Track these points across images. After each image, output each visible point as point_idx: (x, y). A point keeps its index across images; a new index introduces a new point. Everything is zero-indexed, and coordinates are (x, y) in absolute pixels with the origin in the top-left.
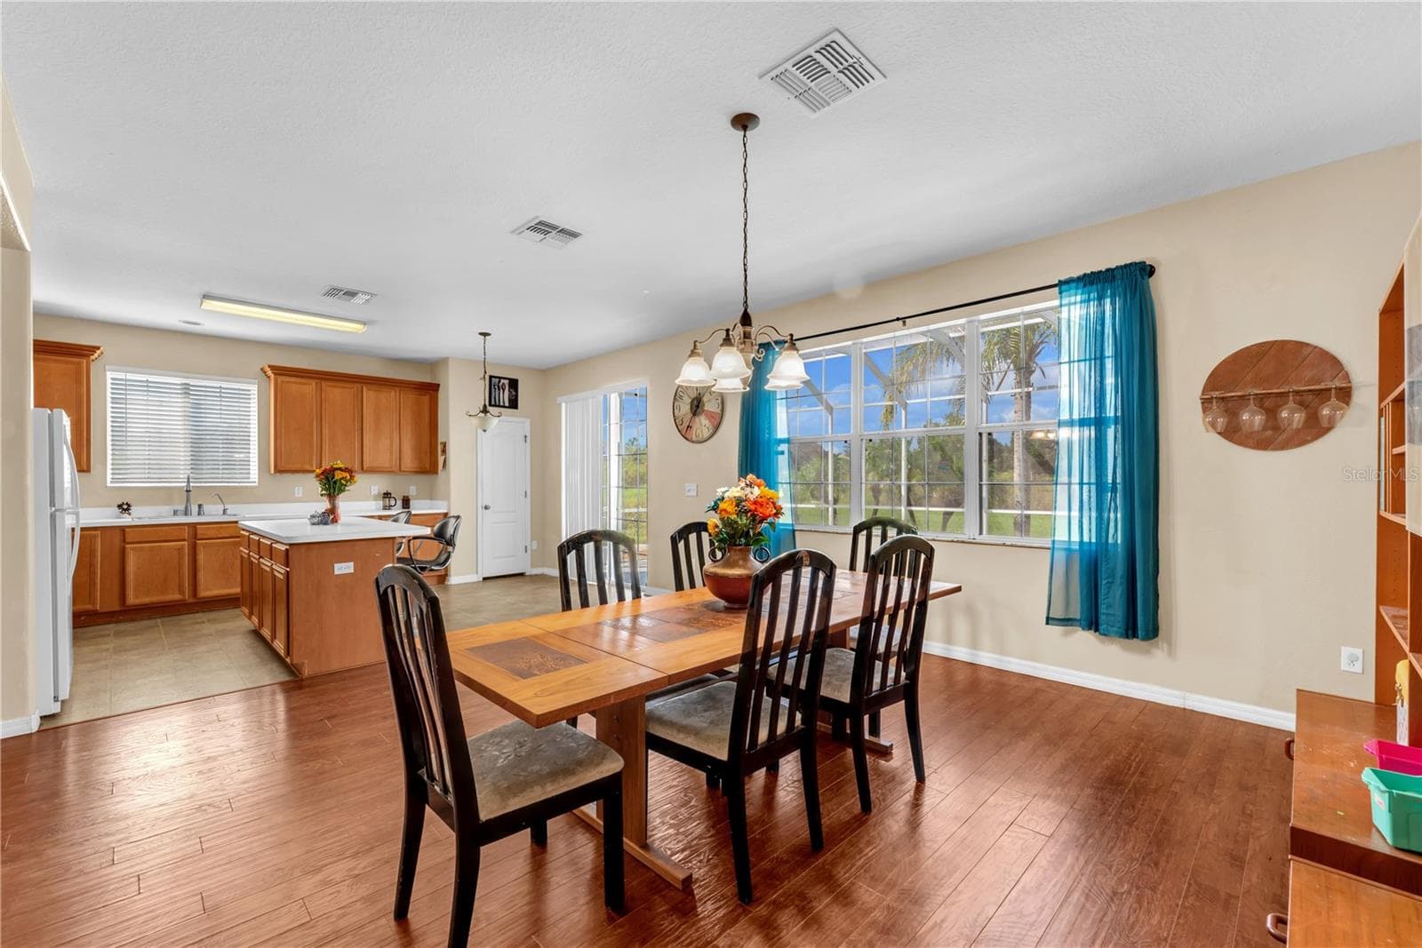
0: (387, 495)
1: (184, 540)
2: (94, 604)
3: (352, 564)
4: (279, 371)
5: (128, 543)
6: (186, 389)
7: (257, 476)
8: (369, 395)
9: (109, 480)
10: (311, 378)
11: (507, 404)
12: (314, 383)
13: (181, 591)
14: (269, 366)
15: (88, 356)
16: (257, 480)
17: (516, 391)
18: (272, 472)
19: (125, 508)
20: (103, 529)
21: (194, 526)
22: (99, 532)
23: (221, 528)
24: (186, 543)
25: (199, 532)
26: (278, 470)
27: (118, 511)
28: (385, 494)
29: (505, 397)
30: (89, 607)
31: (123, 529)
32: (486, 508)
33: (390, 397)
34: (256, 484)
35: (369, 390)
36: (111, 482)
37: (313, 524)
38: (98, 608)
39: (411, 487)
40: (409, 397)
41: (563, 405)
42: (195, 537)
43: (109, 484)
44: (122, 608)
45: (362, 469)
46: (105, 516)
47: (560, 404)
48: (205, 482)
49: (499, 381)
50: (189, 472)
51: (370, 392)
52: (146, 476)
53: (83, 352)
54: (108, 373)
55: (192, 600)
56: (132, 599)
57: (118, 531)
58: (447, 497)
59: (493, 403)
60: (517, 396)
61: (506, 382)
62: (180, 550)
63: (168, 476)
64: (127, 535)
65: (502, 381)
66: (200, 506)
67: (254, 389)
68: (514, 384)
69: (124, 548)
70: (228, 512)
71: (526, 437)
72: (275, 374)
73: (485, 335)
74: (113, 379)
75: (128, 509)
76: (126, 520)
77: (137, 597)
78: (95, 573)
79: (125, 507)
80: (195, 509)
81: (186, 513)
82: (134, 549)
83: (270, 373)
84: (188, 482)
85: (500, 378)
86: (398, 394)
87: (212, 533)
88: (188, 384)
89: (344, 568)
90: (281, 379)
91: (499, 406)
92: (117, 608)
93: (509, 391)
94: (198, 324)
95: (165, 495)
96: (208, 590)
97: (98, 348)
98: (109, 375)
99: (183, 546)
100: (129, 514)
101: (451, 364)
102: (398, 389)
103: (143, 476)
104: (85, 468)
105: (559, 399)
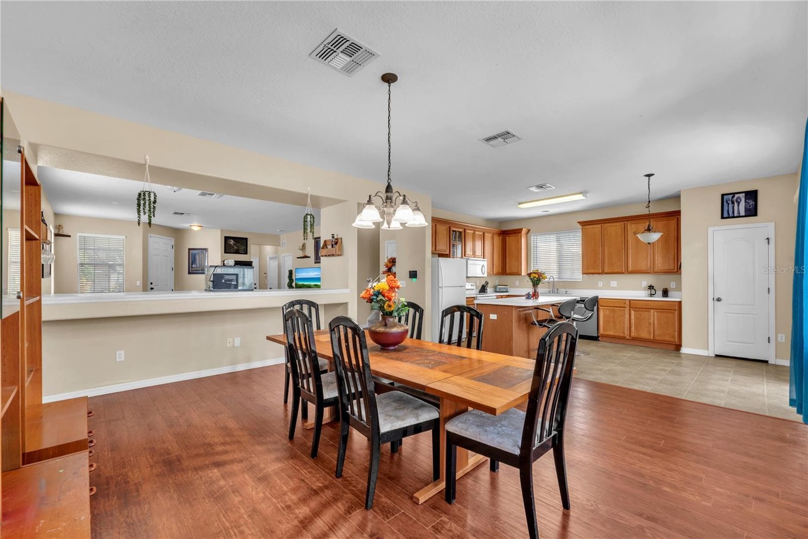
0: (651, 287)
3: (496, 315)
4: (584, 224)
6: (557, 238)
7: (582, 276)
10: (598, 224)
11: (746, 214)
12: (600, 227)
14: (578, 222)
15: (520, 232)
16: (582, 278)
17: (755, 201)
28: (649, 286)
29: (741, 208)
32: (719, 300)
34: (581, 280)
35: (631, 224)
39: (672, 283)
40: (662, 222)
45: (627, 271)
48: (564, 279)
49: (733, 196)
50: (558, 274)
51: (633, 225)
54: (532, 237)
58: (681, 290)
59: (726, 215)
60: (755, 205)
61: (742, 196)
65: (740, 195)
66: (557, 289)
68: (753, 195)
70: (568, 293)
71: (768, 239)
72: (582, 225)
73: (649, 176)
81: (553, 292)
85: (734, 194)
88: (558, 236)
89: (493, 316)
90: (586, 227)
91: (734, 217)
93: (746, 202)
94: (548, 211)
101: (682, 194)
102: (651, 220)
104: (520, 274)
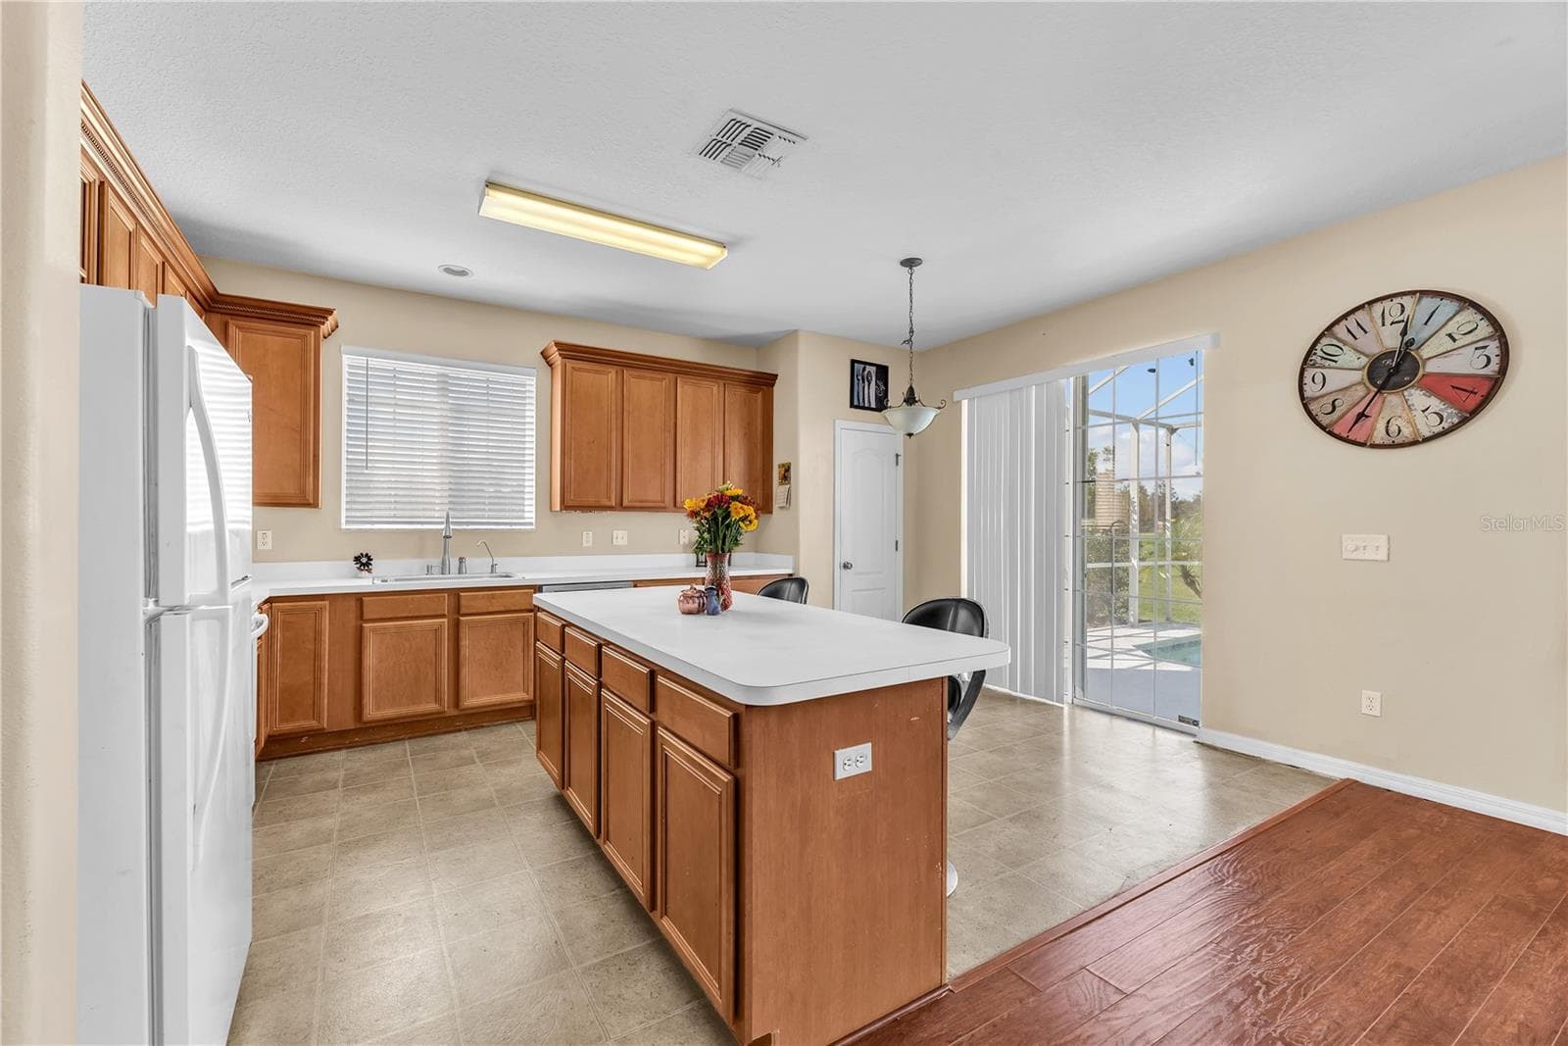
1: (442, 616)
2: (319, 719)
3: (866, 748)
4: (572, 352)
5: (368, 621)
6: (445, 385)
7: (533, 515)
8: (685, 390)
9: (343, 521)
10: (608, 363)
11: (873, 405)
12: (614, 372)
13: (438, 699)
14: (557, 344)
15: (315, 325)
16: (533, 521)
17: (886, 385)
18: (557, 506)
19: (364, 562)
20: (333, 598)
21: (455, 593)
22: (327, 603)
23: (493, 597)
24: (446, 620)
25: (463, 602)
26: (566, 506)
27: (354, 566)
29: (871, 392)
30: (313, 724)
31: (359, 598)
32: (846, 566)
33: (712, 391)
34: (533, 527)
35: (684, 382)
36: (347, 522)
37: (690, 613)
38: (325, 726)
40: (739, 392)
41: (965, 404)
42: (457, 609)
43: (344, 526)
44: (358, 726)
45: (675, 505)
46: (335, 578)
47: (959, 402)
48: (468, 523)
49: (864, 369)
50: (447, 507)
51: (686, 387)
52: (392, 513)
53: (310, 318)
54: (345, 357)
55: (453, 712)
56: (371, 712)
57: (353, 602)
58: (793, 550)
59: (856, 403)
60: (886, 392)
61: (873, 369)
62: (437, 631)
63: (420, 513)
64: (365, 609)
65: (868, 368)
66: (461, 560)
67: (531, 384)
68: (883, 372)
69: (361, 629)
70: (499, 570)
71: (897, 455)
72: (564, 357)
73: (910, 263)
74: (350, 366)
75: (368, 564)
76: (364, 583)
77: (378, 708)
78: (321, 670)
79: (364, 560)
80: (454, 563)
81: (444, 569)
82: (374, 630)
83: (556, 357)
84: (448, 522)
85: (865, 363)
86: (722, 389)
87: (481, 605)
88: (446, 376)
89: (854, 761)
90: (570, 364)
91: (864, 408)
92: (350, 725)
93: (876, 384)
95: (416, 542)
96: (476, 698)
97: (330, 312)
98: (346, 359)
99: (441, 625)
100: (369, 571)
101: (802, 339)
102: (721, 382)
103: (387, 513)
104: (311, 501)
105: (956, 394)
